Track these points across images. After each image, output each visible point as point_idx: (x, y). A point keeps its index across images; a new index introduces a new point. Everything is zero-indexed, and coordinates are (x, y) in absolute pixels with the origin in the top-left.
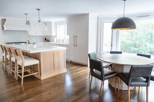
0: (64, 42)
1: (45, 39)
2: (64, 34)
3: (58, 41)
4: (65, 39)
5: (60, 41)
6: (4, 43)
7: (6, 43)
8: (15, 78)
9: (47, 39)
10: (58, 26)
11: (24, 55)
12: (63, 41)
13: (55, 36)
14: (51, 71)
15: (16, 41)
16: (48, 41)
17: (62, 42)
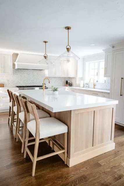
0: (96, 87)
1: (67, 82)
2: (96, 74)
3: (86, 85)
4: (98, 82)
5: (89, 86)
6: (15, 86)
7: (17, 87)
8: (22, 152)
9: (68, 82)
10: (87, 63)
11: (39, 109)
12: (95, 85)
13: (82, 79)
14: (88, 148)
15: (29, 84)
16: (71, 85)
17: (93, 86)
